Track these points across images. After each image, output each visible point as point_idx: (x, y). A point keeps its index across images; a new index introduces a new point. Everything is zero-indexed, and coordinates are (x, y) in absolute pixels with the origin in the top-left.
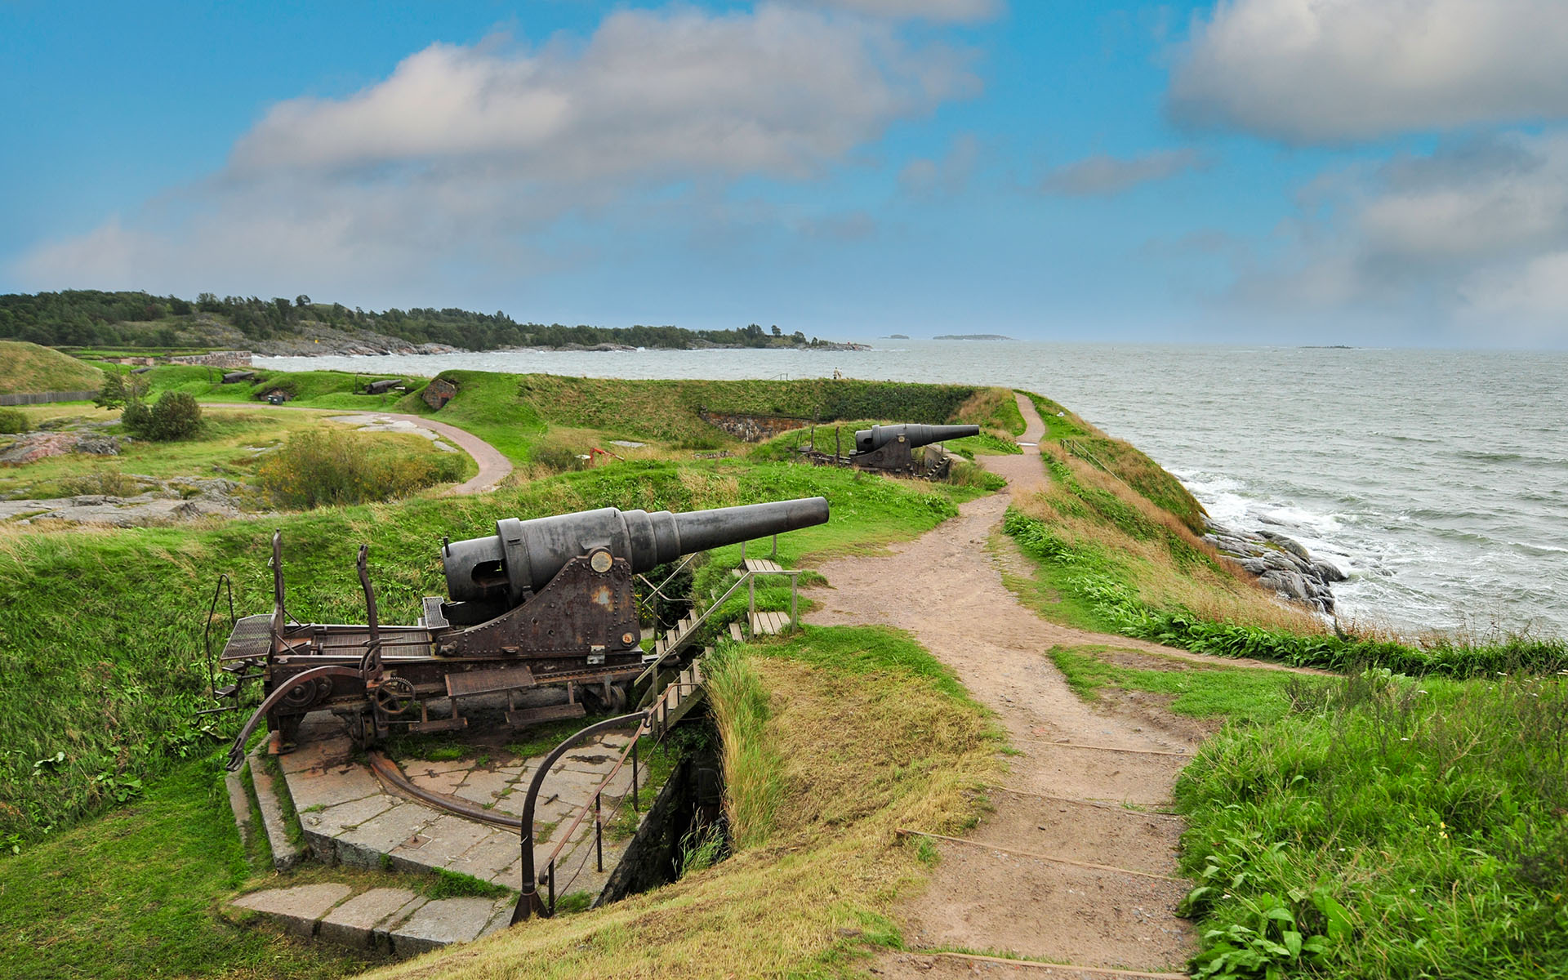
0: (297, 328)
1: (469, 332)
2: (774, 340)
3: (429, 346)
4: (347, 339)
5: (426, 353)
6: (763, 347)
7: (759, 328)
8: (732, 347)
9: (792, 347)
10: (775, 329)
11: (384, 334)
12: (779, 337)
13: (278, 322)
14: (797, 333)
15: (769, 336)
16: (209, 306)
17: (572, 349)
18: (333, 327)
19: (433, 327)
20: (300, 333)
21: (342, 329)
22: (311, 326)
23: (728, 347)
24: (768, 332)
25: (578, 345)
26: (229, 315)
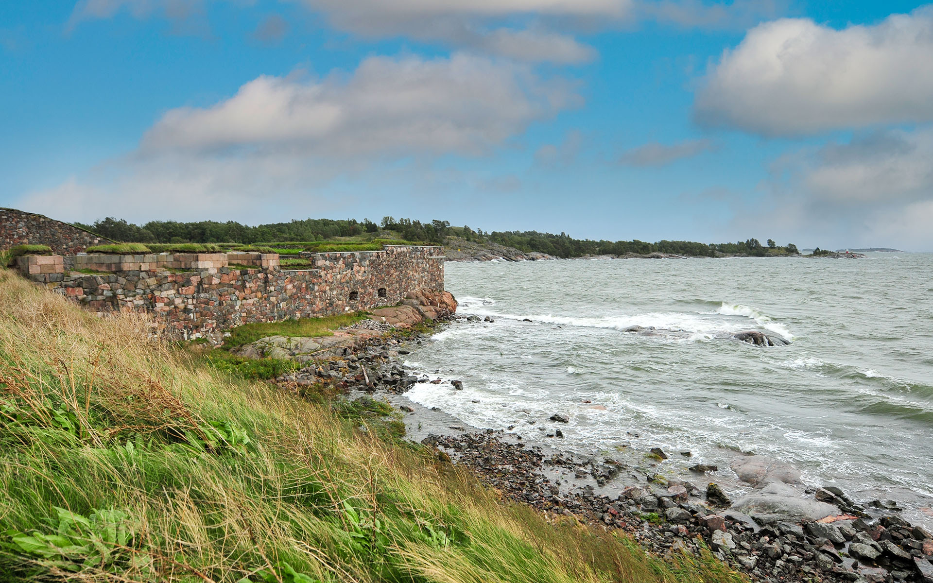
0: (445, 241)
1: (558, 244)
2: (770, 250)
3: (534, 254)
4: (479, 249)
5: (533, 259)
6: (763, 255)
7: (756, 242)
8: (739, 256)
9: (786, 255)
10: (770, 242)
11: (503, 245)
12: (774, 248)
13: (433, 237)
14: (790, 245)
15: (764, 248)
16: (391, 227)
17: (631, 257)
18: (468, 240)
19: (534, 240)
20: (448, 244)
21: (475, 241)
22: (454, 240)
23: (735, 256)
24: (764, 244)
25: (635, 254)
26: (402, 232)
